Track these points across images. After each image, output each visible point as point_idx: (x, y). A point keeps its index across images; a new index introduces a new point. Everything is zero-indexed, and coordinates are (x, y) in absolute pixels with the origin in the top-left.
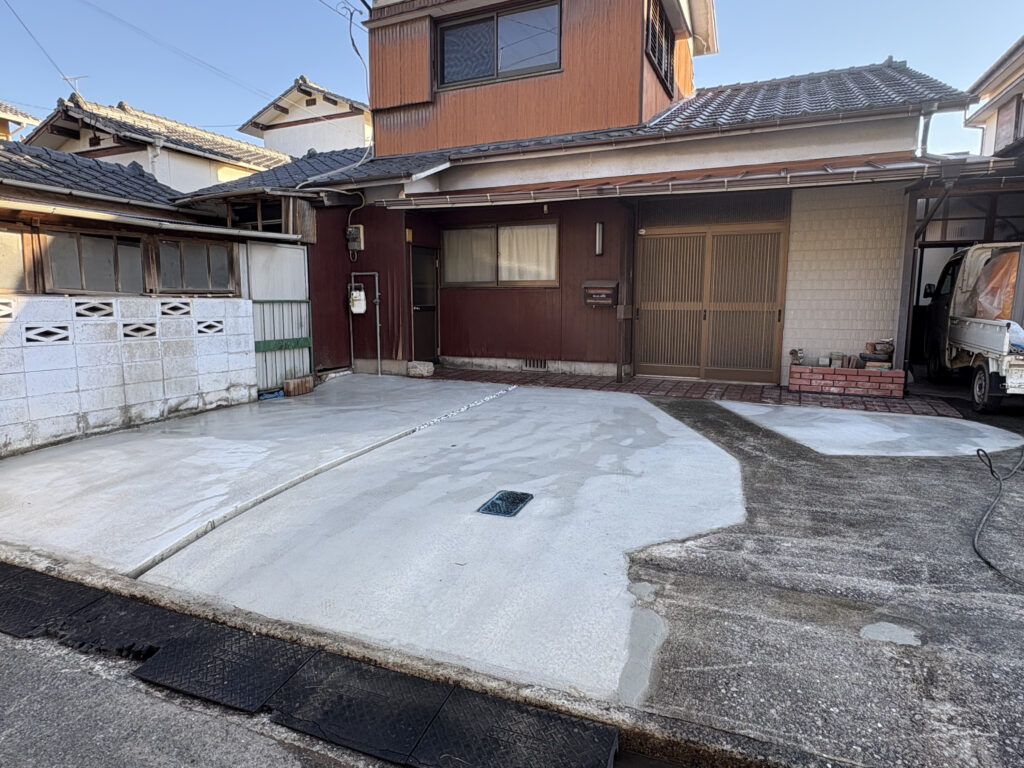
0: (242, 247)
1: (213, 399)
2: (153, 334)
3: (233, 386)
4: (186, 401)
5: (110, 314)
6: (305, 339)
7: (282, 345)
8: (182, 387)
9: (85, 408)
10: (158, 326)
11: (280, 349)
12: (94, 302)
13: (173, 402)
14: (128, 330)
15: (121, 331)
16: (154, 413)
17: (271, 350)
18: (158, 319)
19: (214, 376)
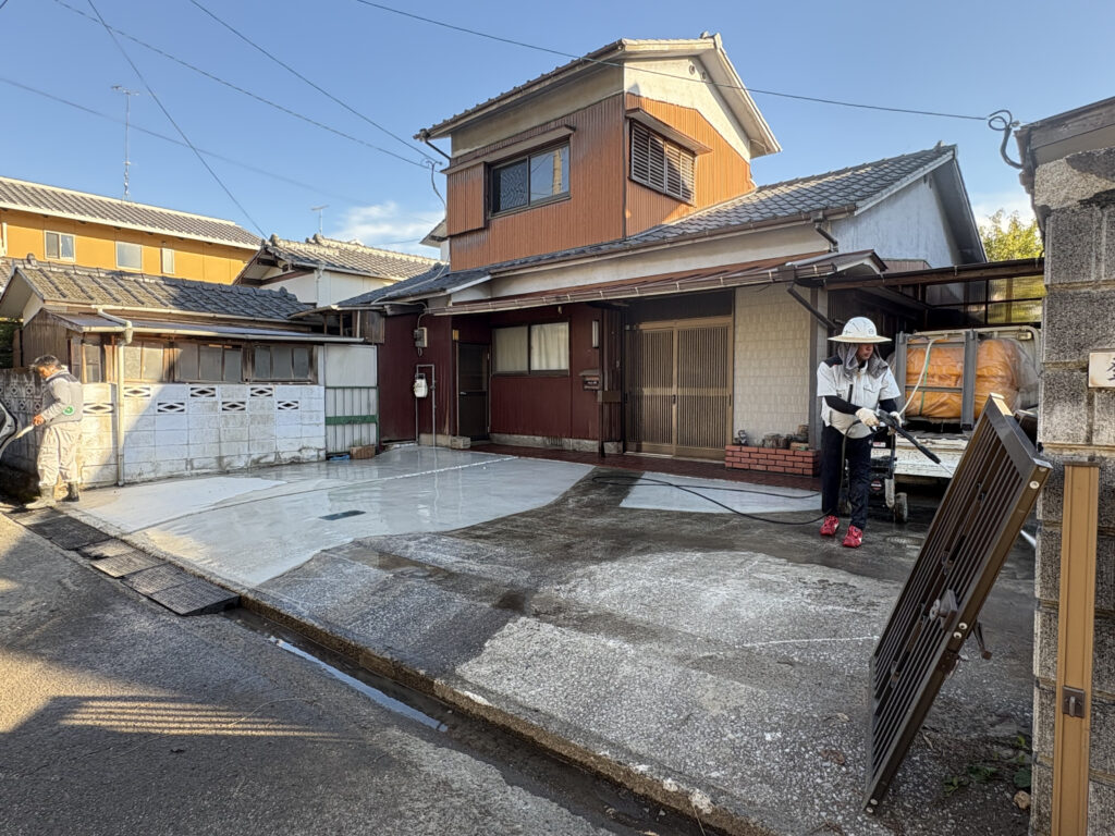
0: (321, 348)
1: (286, 456)
2: (243, 409)
3: (304, 448)
4: (266, 457)
5: (213, 396)
6: (373, 416)
7: (351, 421)
8: (263, 447)
9: (192, 456)
10: (247, 404)
11: (349, 423)
12: (203, 387)
13: (255, 457)
14: (225, 406)
15: (220, 406)
16: (241, 464)
17: (341, 424)
18: (248, 399)
19: (289, 441)
